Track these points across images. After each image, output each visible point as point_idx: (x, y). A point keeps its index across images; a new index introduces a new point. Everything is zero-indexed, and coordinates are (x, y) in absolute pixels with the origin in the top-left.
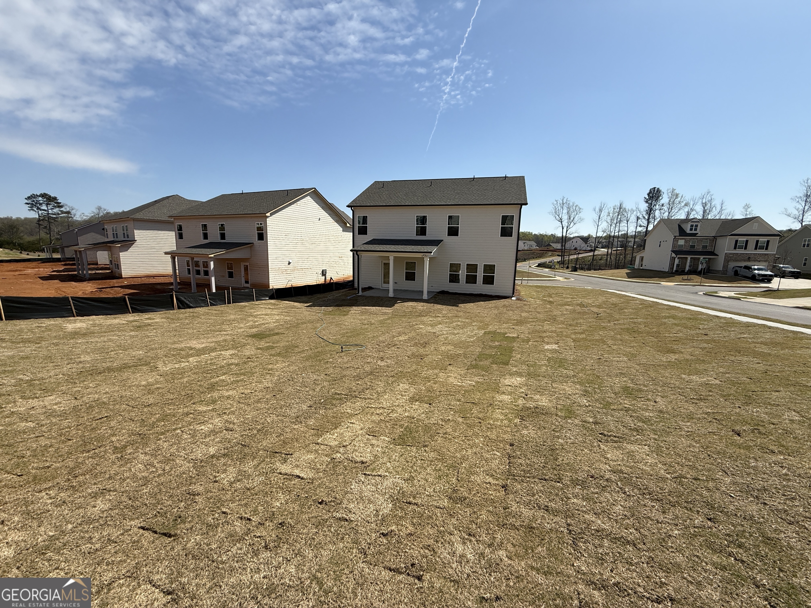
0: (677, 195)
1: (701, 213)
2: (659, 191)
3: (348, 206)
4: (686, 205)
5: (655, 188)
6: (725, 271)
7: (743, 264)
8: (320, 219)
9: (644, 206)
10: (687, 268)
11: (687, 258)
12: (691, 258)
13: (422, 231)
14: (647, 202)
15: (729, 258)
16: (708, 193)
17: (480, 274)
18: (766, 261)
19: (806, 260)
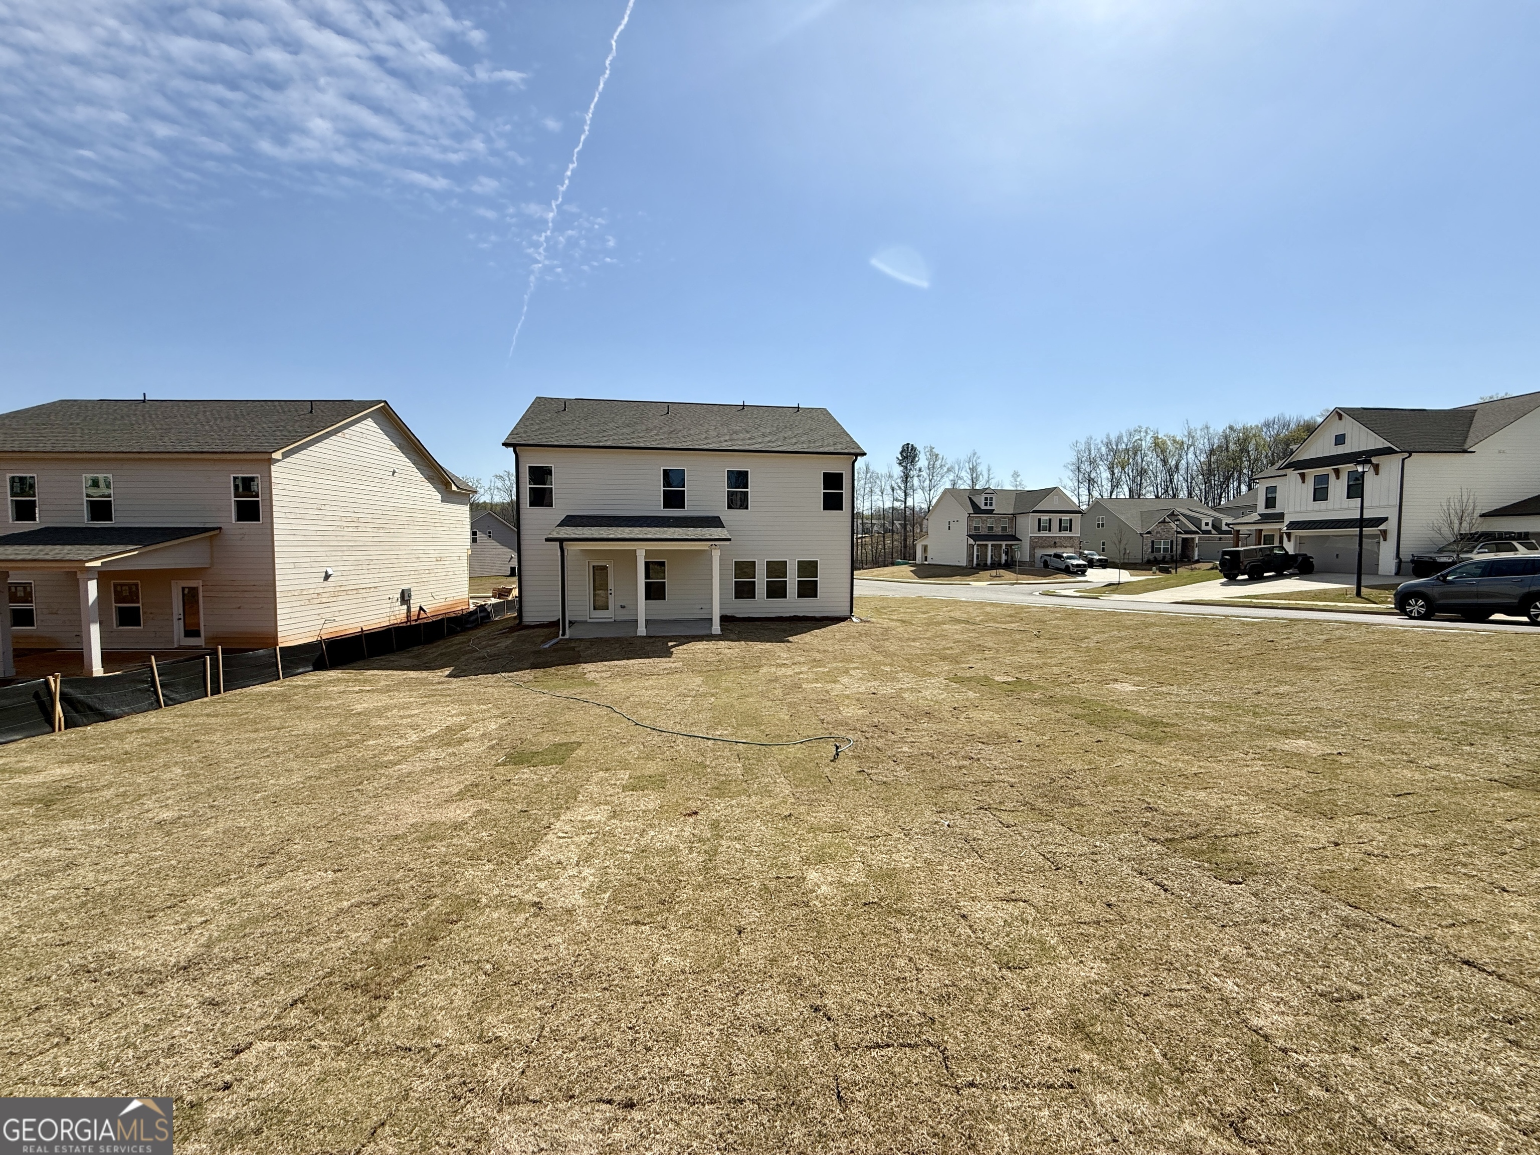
0: (937, 456)
1: (970, 482)
2: (914, 449)
3: (506, 445)
4: (949, 470)
5: (908, 444)
6: (1032, 563)
7: (1052, 551)
8: (394, 472)
9: (898, 471)
10: (989, 561)
11: (987, 545)
12: (992, 545)
13: (674, 499)
14: (900, 464)
15: (1035, 544)
16: (975, 454)
17: (792, 580)
18: (1072, 547)
19: (1103, 544)
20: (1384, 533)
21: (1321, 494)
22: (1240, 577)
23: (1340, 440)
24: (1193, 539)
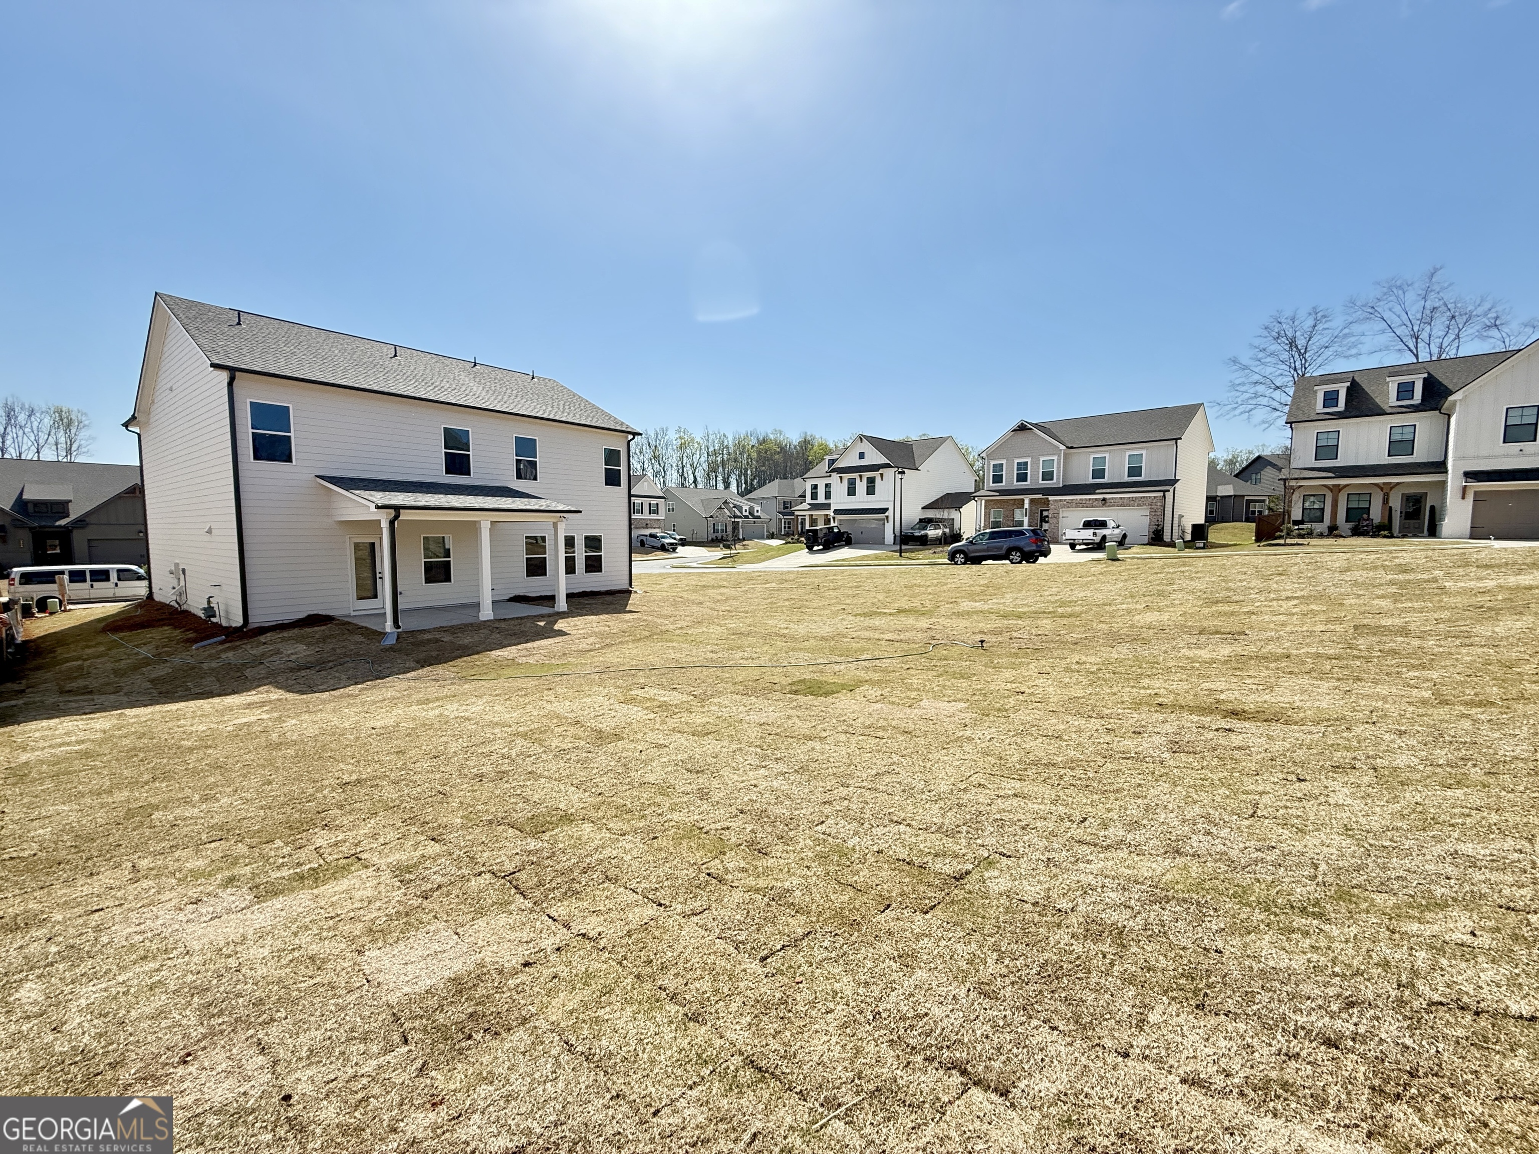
3: (214, 367)
17: (580, 555)
18: (659, 528)
19: (674, 526)
20: (887, 517)
21: (852, 491)
22: (816, 548)
23: (862, 456)
24: (738, 522)
